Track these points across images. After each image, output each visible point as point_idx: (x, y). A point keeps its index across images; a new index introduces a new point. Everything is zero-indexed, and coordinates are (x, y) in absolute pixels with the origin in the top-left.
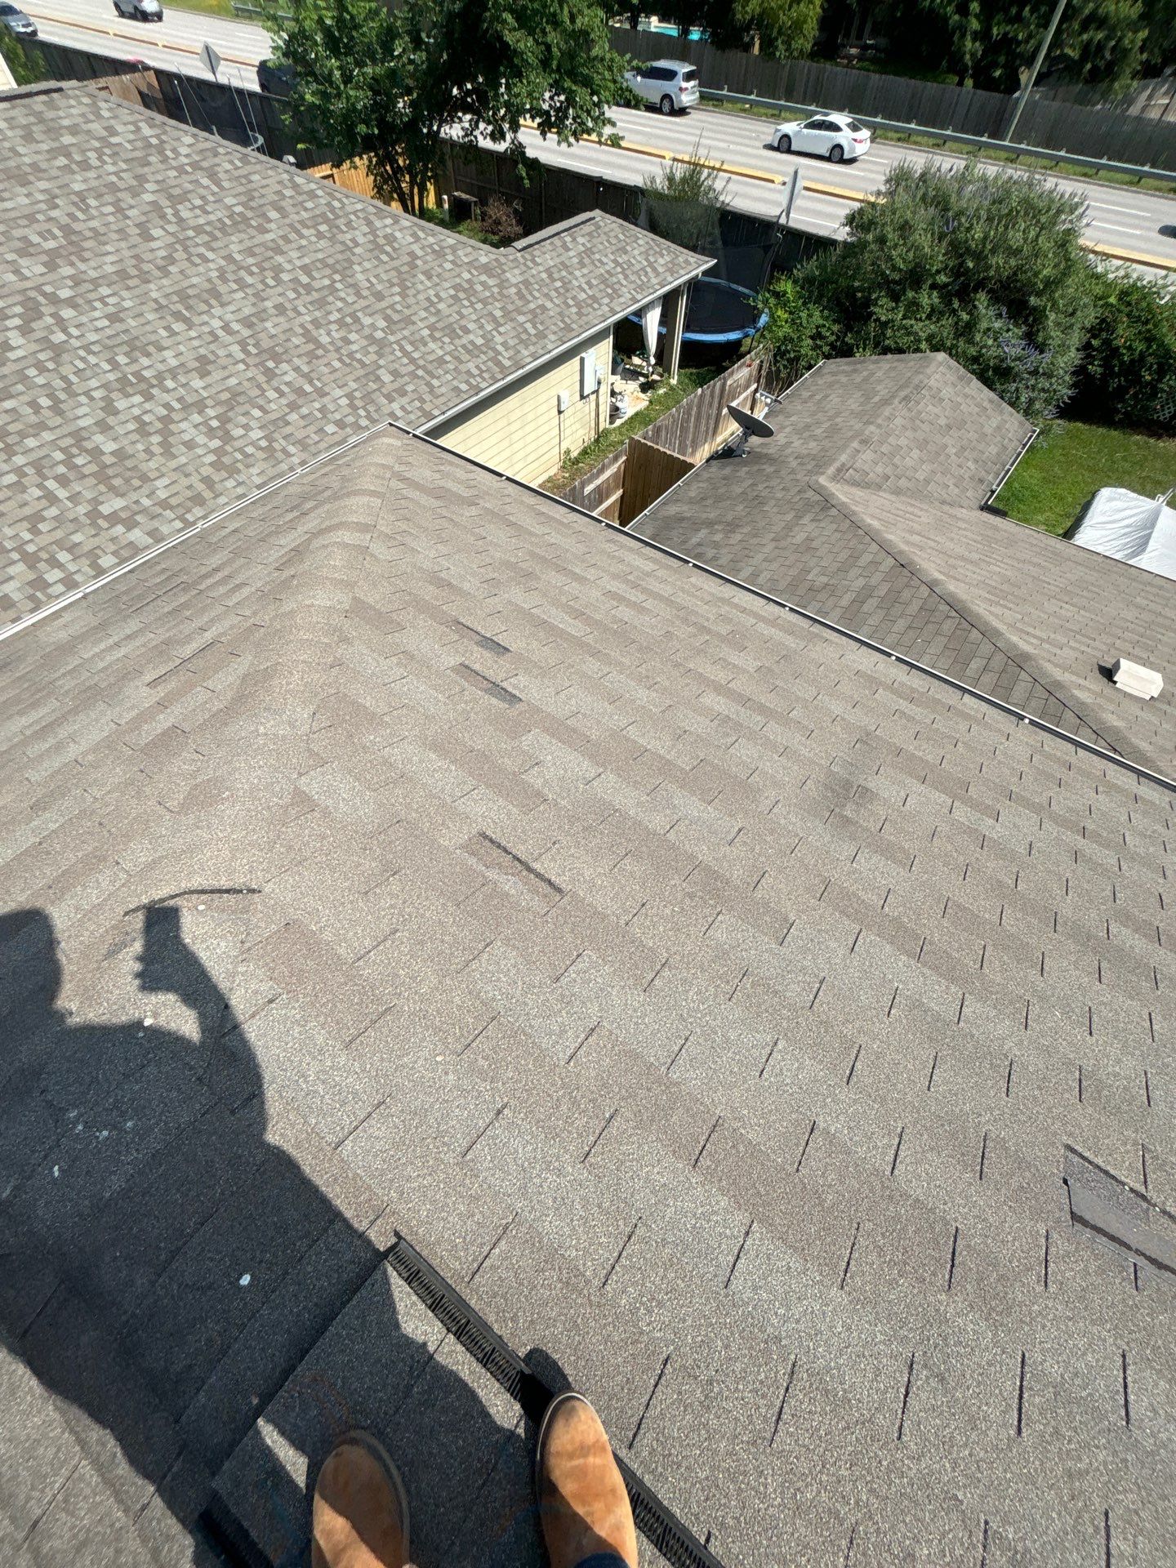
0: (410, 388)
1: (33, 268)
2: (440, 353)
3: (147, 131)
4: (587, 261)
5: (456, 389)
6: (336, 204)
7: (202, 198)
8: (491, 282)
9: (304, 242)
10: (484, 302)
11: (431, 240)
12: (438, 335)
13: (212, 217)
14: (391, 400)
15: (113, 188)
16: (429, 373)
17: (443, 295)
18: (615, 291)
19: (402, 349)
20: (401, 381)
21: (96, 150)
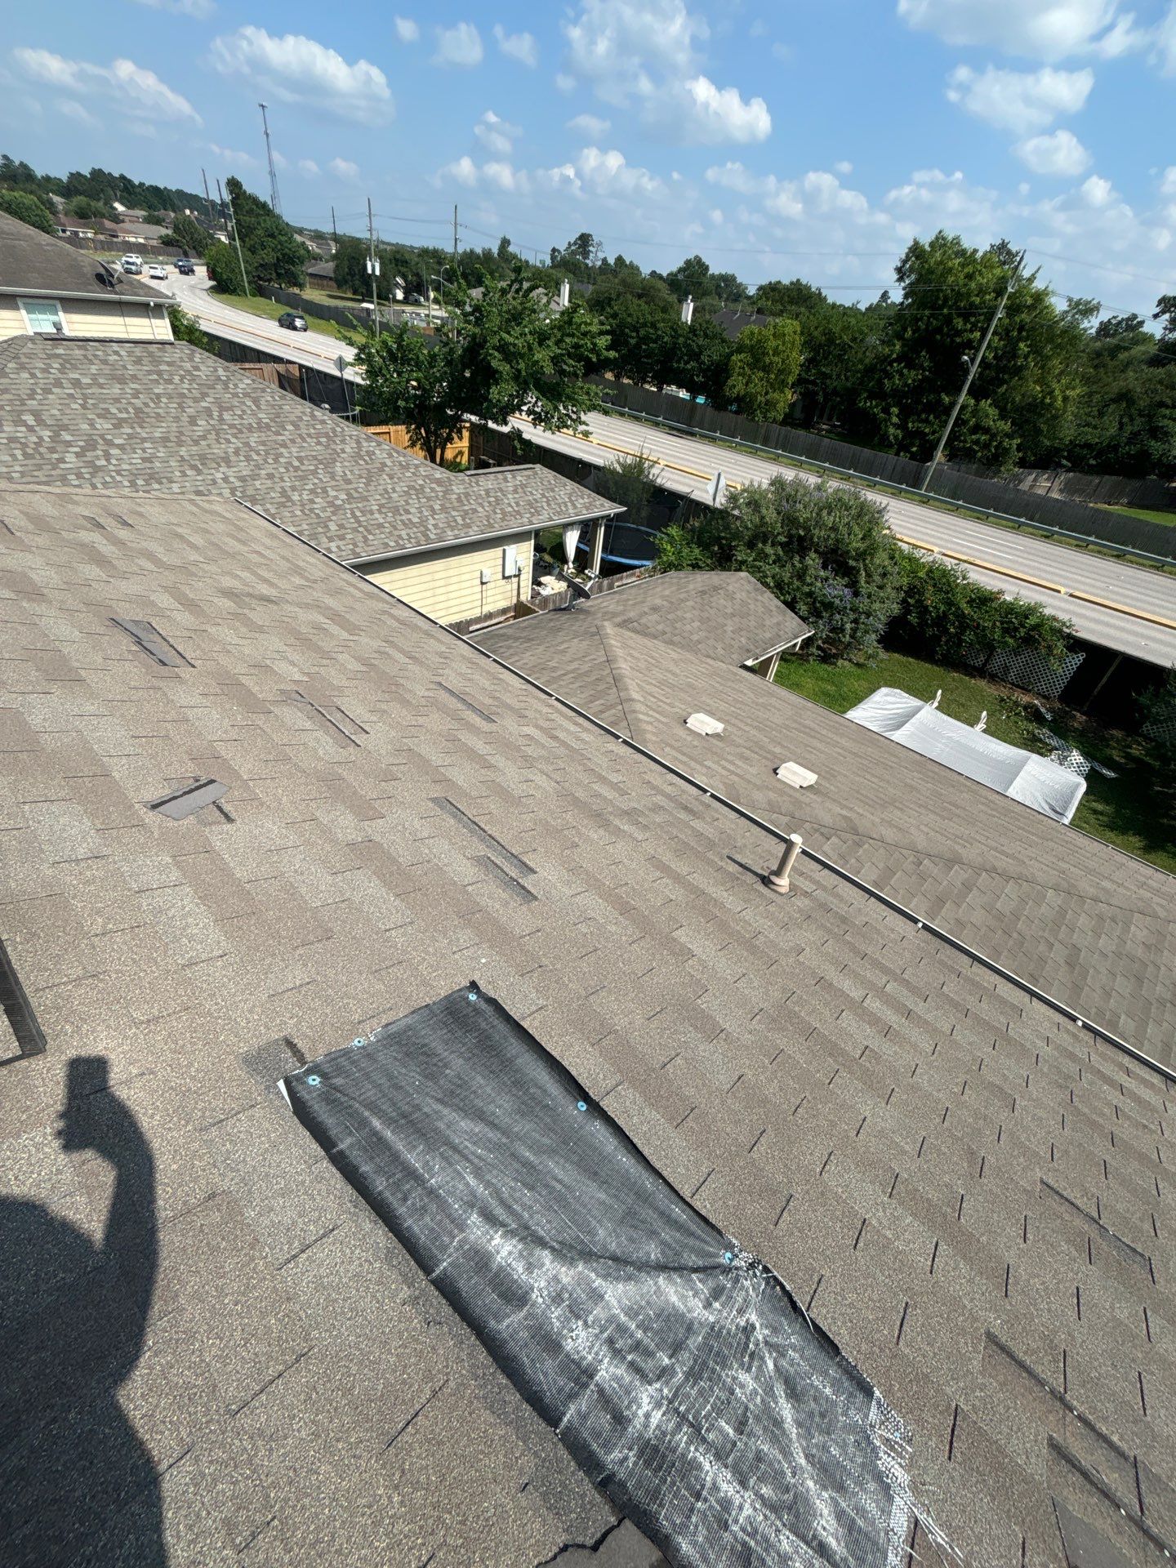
0: (348, 536)
1: (103, 425)
2: (381, 521)
3: (221, 372)
4: (520, 490)
5: (386, 545)
6: (339, 429)
7: (243, 411)
8: (438, 489)
9: (305, 445)
10: (429, 499)
11: (401, 459)
12: (384, 510)
13: (245, 422)
14: (331, 539)
15: (183, 395)
16: (367, 530)
17: (398, 489)
18: (536, 511)
19: (353, 513)
20: (343, 531)
21: (180, 376)
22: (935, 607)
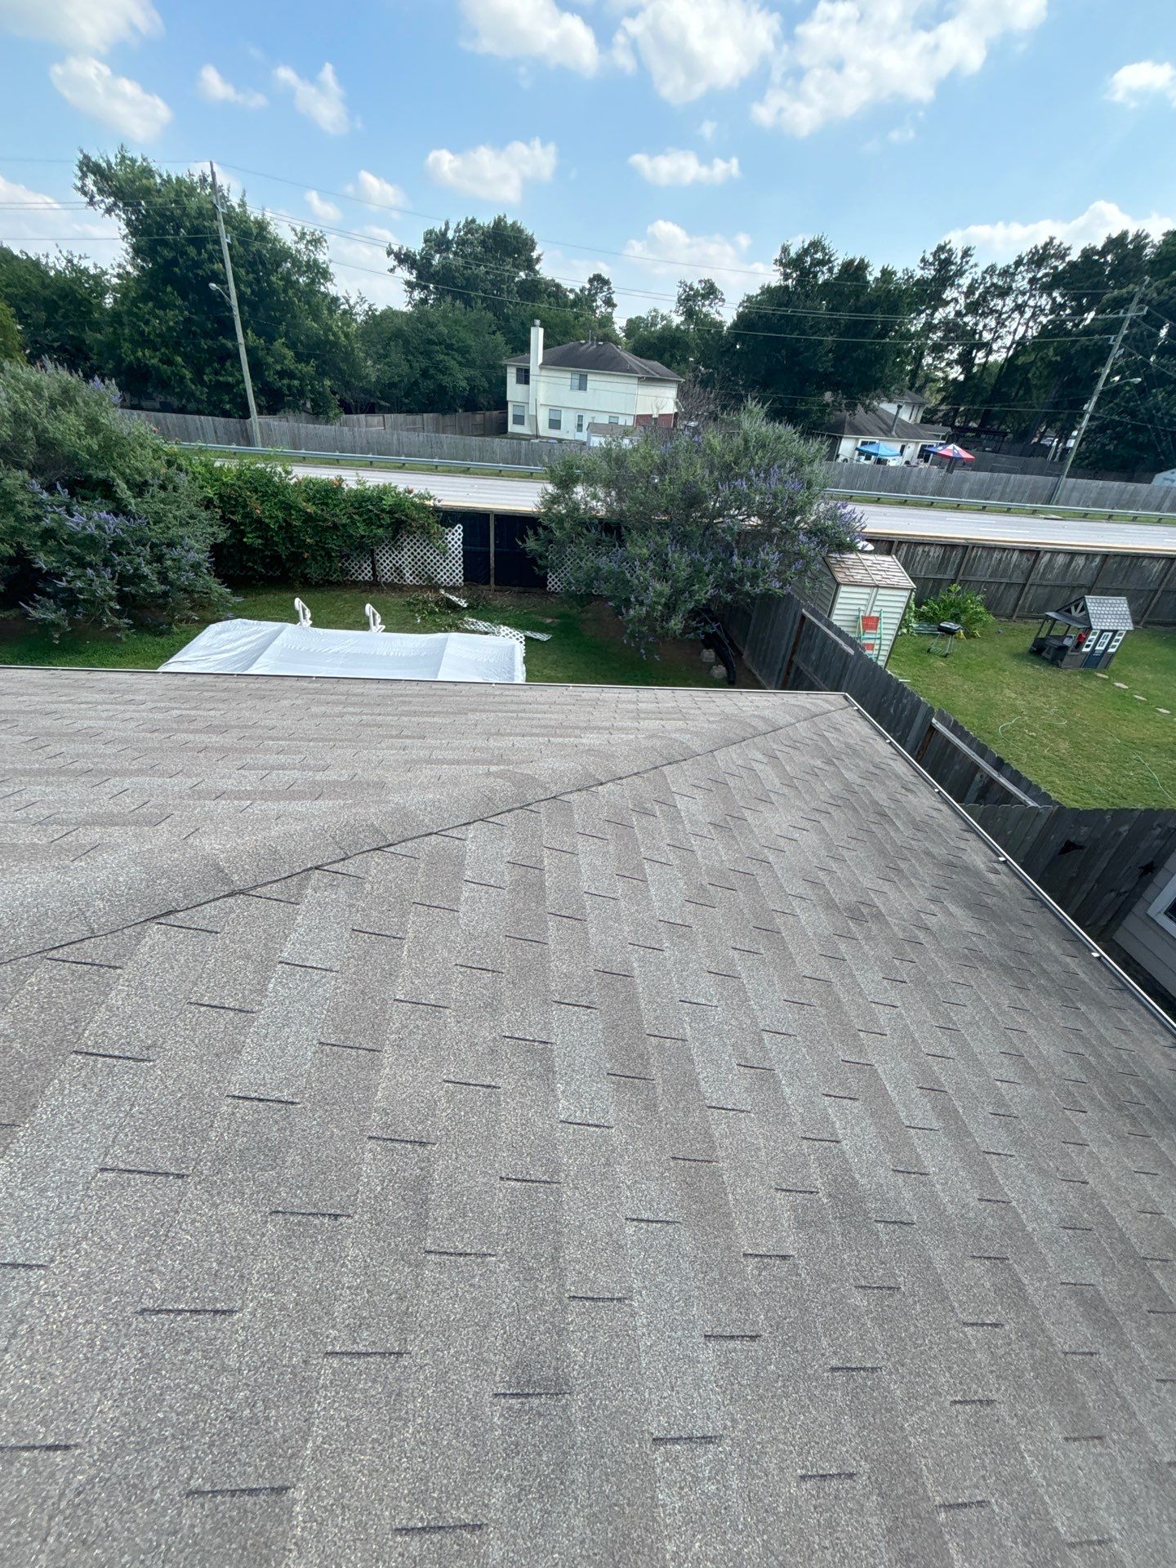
22: (271, 517)
